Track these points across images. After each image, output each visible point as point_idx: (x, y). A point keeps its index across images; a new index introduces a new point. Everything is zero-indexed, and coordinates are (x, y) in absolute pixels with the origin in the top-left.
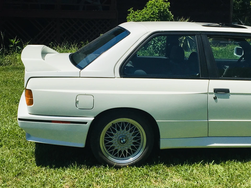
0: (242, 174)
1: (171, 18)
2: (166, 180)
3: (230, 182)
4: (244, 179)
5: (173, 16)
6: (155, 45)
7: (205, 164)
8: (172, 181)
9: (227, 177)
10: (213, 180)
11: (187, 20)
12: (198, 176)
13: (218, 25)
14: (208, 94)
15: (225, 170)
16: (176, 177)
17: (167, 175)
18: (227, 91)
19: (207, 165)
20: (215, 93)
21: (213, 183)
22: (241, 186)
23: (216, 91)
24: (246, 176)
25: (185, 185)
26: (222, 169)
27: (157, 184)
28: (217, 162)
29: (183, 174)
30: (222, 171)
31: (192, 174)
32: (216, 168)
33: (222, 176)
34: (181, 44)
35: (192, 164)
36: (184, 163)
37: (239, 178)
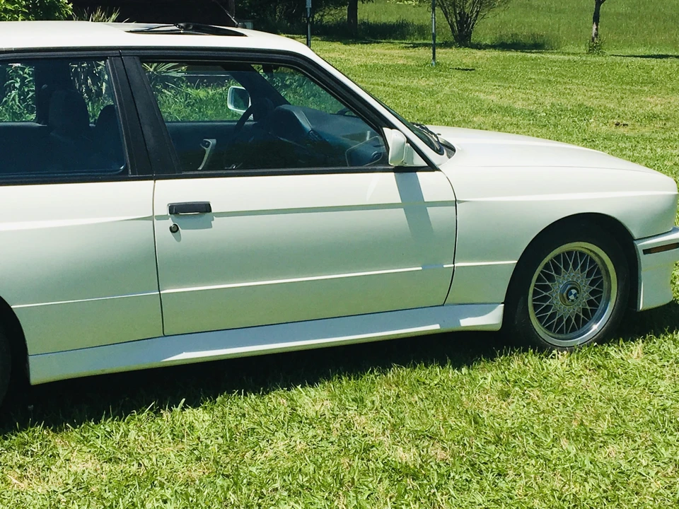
0: (257, 425)
1: (67, 13)
2: (51, 469)
3: (226, 452)
4: (263, 440)
5: (70, 5)
6: (26, 90)
7: (162, 412)
8: (69, 471)
9: (220, 438)
10: (182, 453)
11: (114, 17)
12: (141, 446)
13: (175, 28)
14: (155, 220)
15: (214, 422)
16: (80, 456)
17: (53, 456)
18: (204, 208)
19: (166, 414)
20: (173, 215)
21: (181, 461)
22: (255, 459)
23: (176, 210)
24: (269, 429)
25: (104, 476)
26: (207, 417)
27: (24, 485)
28: (194, 403)
29: (101, 447)
30: (207, 424)
31: (126, 443)
32: (192, 418)
33: (206, 437)
34: (102, 85)
35: (126, 416)
36: (104, 416)
37: (249, 437)
